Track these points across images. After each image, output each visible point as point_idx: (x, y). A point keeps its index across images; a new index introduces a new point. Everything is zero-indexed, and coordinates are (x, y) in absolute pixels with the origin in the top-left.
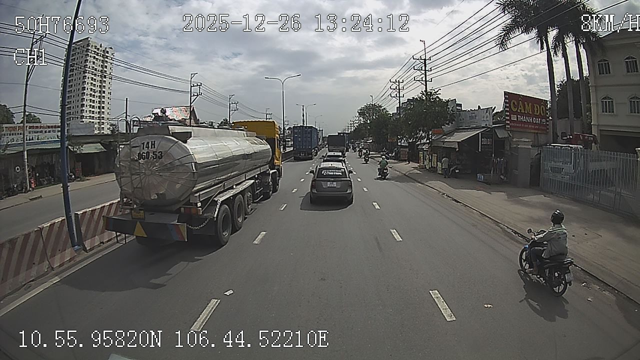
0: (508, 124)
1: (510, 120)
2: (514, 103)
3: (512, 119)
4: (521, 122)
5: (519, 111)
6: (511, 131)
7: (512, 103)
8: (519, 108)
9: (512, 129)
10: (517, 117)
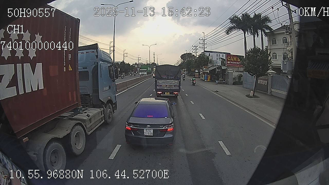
0: (226, 65)
1: (227, 63)
2: (229, 58)
3: (228, 63)
4: (232, 64)
5: (231, 60)
6: (227, 67)
7: (228, 58)
8: (231, 59)
9: (228, 66)
10: (230, 62)
